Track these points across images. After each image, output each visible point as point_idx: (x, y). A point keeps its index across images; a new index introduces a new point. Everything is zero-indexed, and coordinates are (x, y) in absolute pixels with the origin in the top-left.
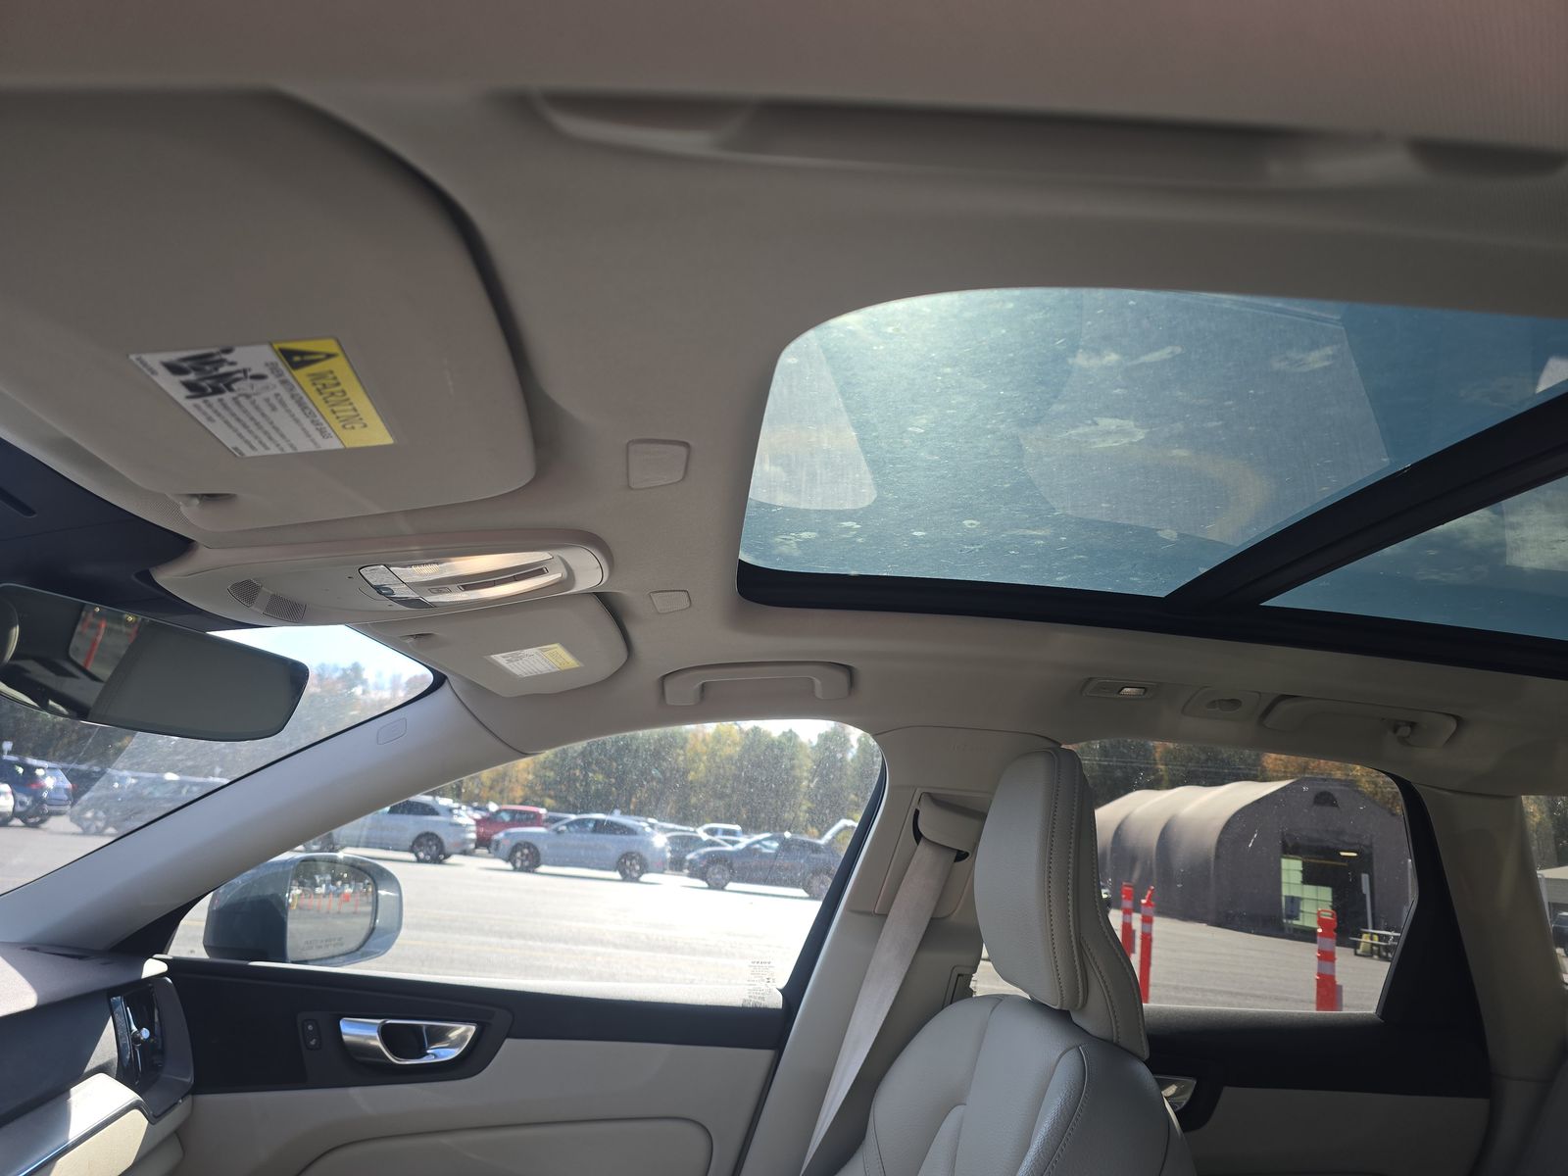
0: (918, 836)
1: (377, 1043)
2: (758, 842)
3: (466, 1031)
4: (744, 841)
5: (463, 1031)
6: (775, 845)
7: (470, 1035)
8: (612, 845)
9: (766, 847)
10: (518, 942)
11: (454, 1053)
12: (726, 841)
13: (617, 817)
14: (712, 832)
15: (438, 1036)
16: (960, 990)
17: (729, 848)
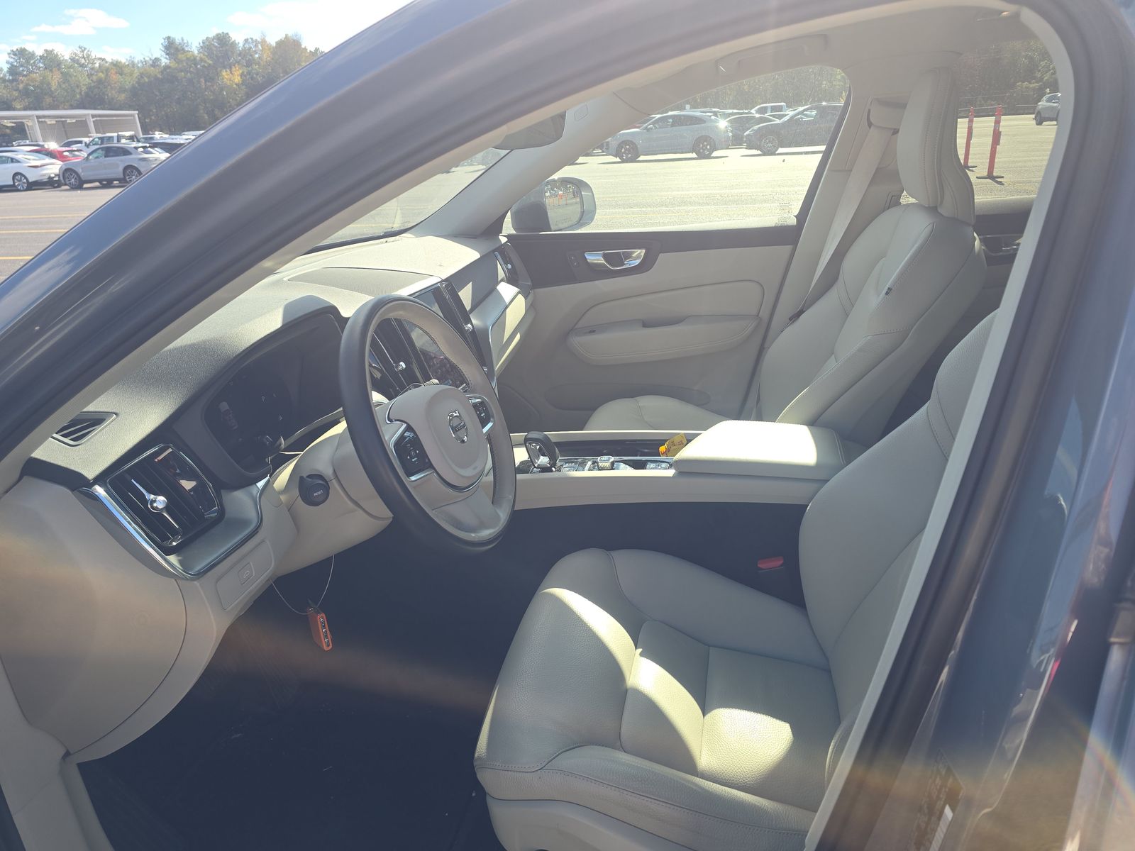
0: (870, 124)
1: (604, 262)
2: (802, 113)
3: (640, 253)
4: (790, 113)
5: (639, 253)
6: (814, 113)
7: (643, 254)
8: (688, 133)
9: (806, 115)
10: (636, 210)
11: (638, 262)
12: (774, 116)
13: (688, 111)
14: (762, 111)
15: (628, 256)
16: (894, 202)
17: (778, 121)
